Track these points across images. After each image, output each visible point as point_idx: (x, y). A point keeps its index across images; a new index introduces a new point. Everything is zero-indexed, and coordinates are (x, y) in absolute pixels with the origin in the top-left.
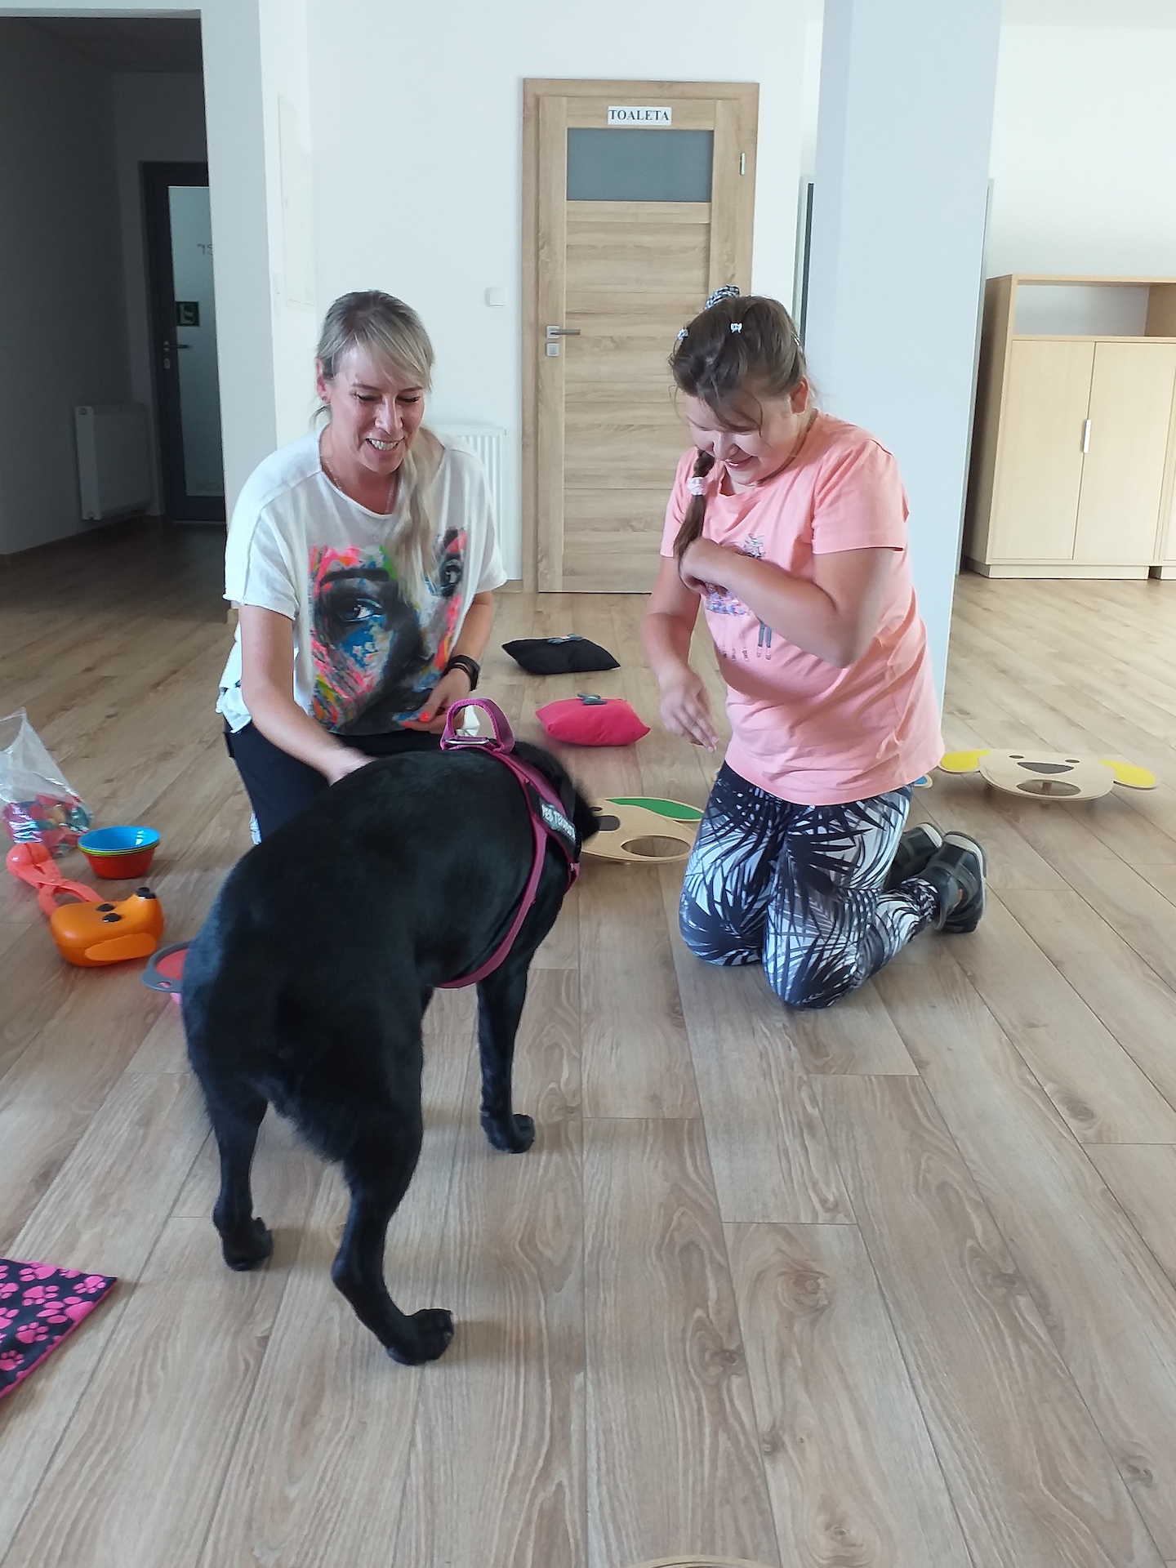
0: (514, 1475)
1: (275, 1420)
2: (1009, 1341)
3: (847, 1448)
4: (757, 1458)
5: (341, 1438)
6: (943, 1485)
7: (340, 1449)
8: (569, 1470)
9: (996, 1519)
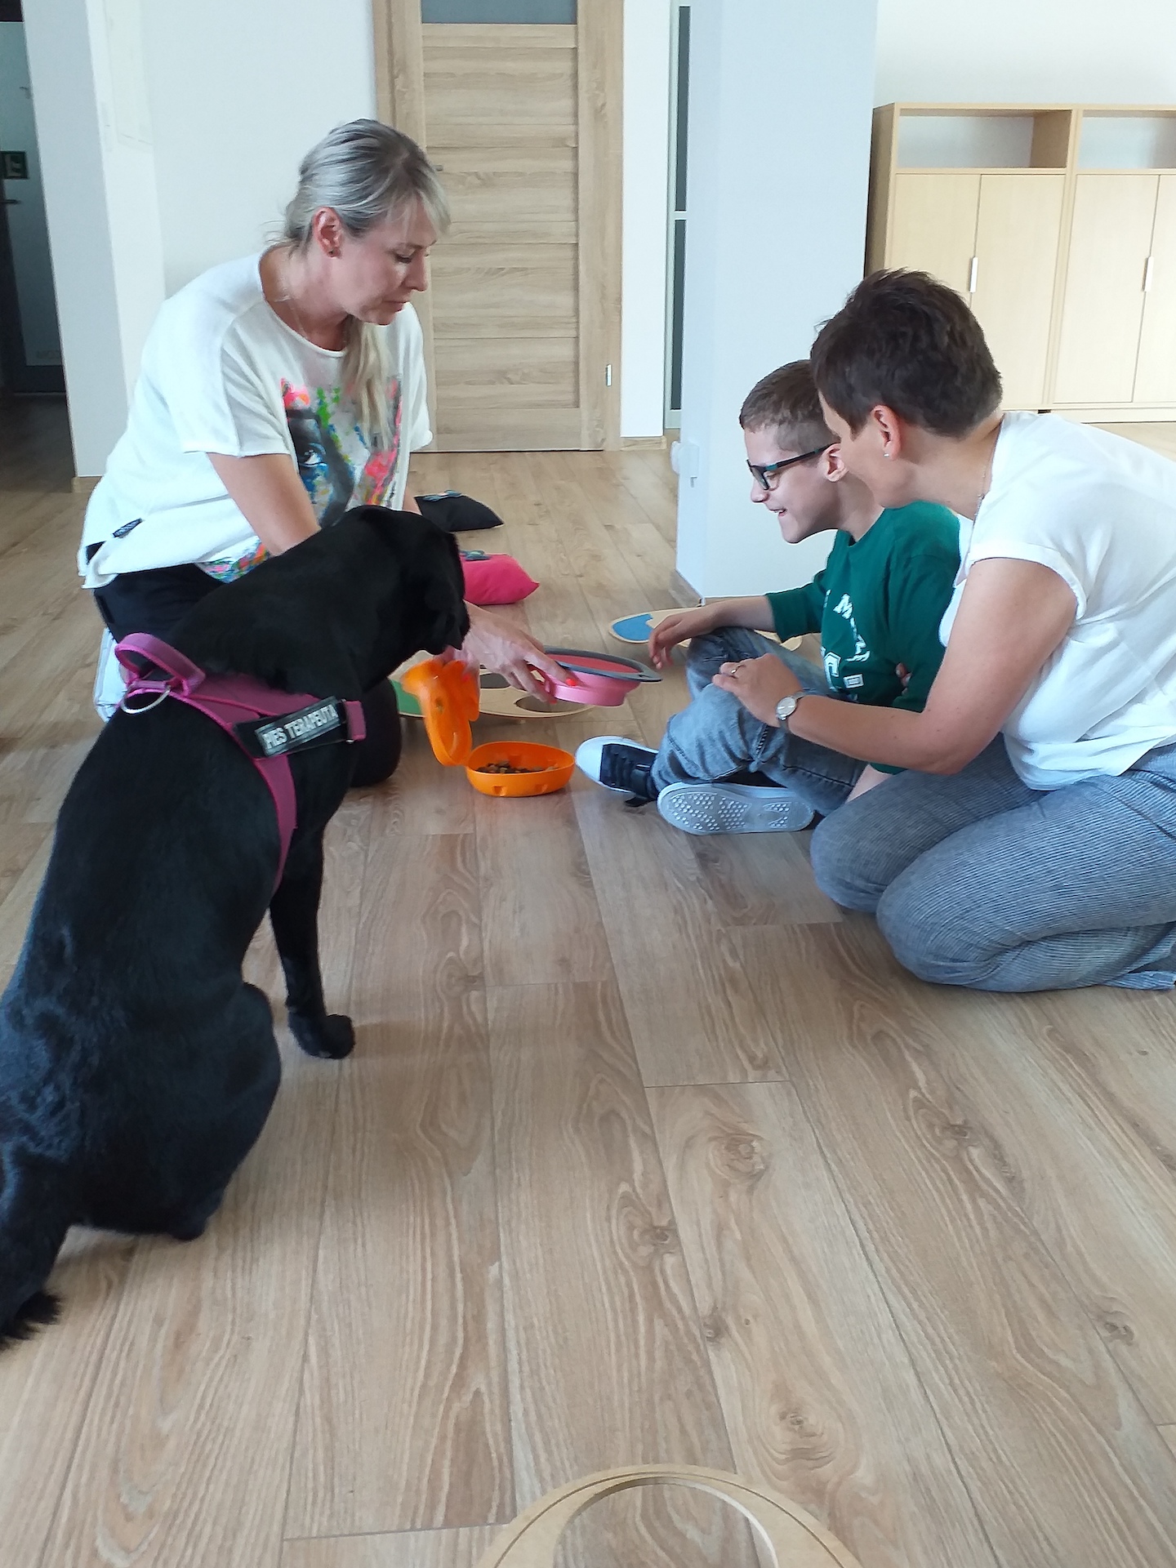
0: (424, 1386)
1: (143, 1342)
2: (965, 1197)
3: (797, 1326)
4: (699, 1346)
5: (222, 1358)
6: (906, 1360)
7: (222, 1369)
8: (488, 1376)
9: (968, 1393)
